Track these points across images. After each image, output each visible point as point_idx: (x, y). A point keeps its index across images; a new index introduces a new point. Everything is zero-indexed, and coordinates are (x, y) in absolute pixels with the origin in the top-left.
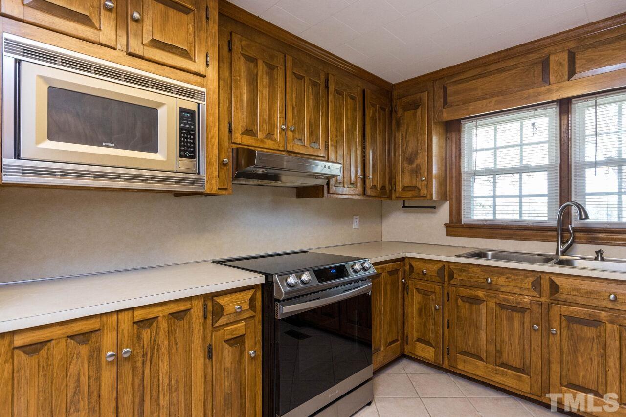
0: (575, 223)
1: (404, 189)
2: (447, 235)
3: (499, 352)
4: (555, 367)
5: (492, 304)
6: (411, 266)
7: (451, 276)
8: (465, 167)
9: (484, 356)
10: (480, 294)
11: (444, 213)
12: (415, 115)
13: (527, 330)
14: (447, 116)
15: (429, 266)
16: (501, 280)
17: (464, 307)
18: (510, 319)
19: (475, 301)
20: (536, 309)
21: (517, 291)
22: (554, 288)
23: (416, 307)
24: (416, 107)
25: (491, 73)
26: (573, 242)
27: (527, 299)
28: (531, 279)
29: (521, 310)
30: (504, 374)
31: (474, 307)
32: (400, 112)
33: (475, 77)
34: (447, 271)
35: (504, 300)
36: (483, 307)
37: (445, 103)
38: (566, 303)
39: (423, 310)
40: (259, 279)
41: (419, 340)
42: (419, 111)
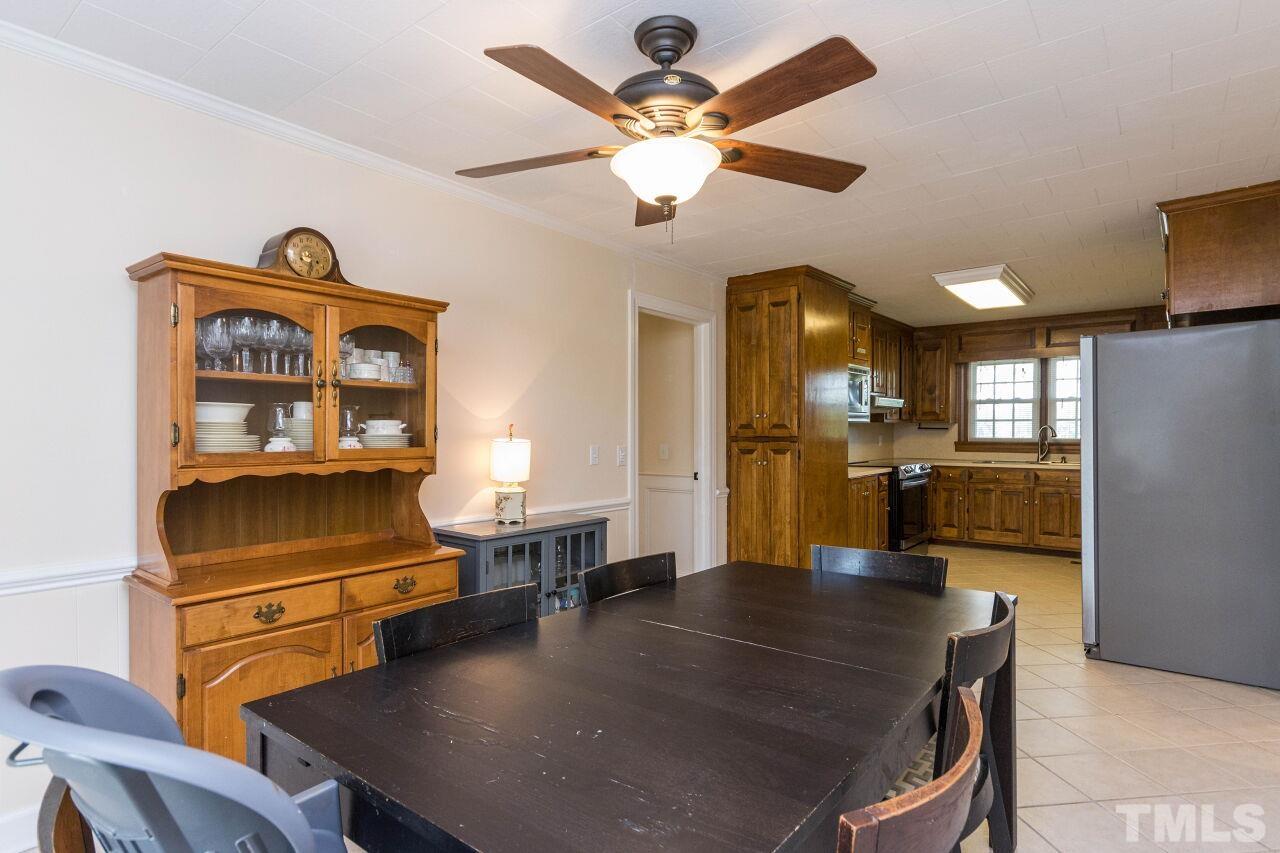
0: (1050, 439)
1: (924, 414)
2: (956, 450)
3: (1003, 522)
4: (1037, 524)
5: (999, 493)
6: (939, 473)
7: (970, 477)
8: (971, 398)
9: (993, 526)
10: (991, 486)
11: (953, 434)
12: (935, 355)
13: (1021, 503)
14: (961, 359)
15: (953, 471)
16: (1005, 476)
17: (980, 497)
18: (1011, 500)
19: (988, 491)
20: (1026, 491)
21: (1015, 482)
22: (1037, 477)
23: (943, 501)
24: (936, 349)
25: (996, 333)
26: (1049, 452)
27: (1021, 486)
28: (1023, 474)
29: (1017, 493)
30: (1006, 536)
31: (987, 496)
32: (921, 351)
33: (983, 334)
34: (970, 473)
35: (1008, 489)
36: (994, 493)
37: (960, 349)
38: (1043, 485)
39: (949, 504)
41: (945, 525)
42: (938, 352)
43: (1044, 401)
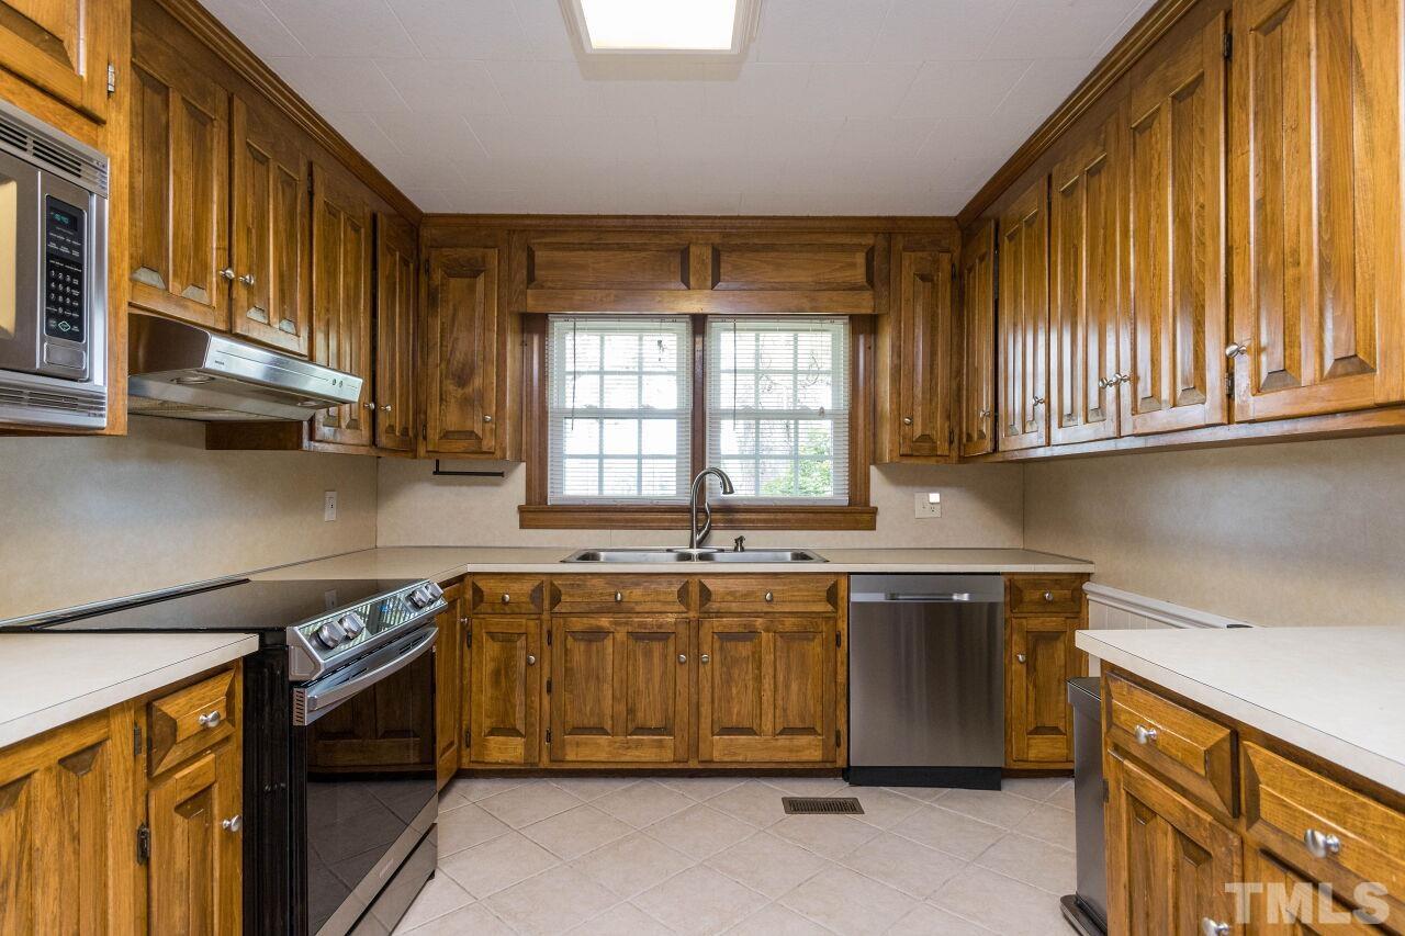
0: (710, 500)
1: (446, 435)
2: (522, 526)
3: (631, 711)
4: (705, 710)
5: (621, 635)
6: (477, 591)
7: (556, 599)
8: (553, 403)
9: (608, 727)
10: (605, 622)
11: (515, 488)
12: (472, 289)
13: (670, 664)
14: (533, 304)
15: (516, 586)
16: (637, 593)
17: (578, 650)
18: (648, 654)
19: (596, 635)
20: (682, 630)
21: (658, 607)
22: (706, 594)
23: (488, 668)
24: (475, 275)
25: (607, 247)
26: (710, 528)
27: (671, 619)
28: (675, 589)
29: (661, 636)
30: (639, 744)
31: (594, 646)
32: (438, 276)
33: (581, 247)
34: (549, 591)
35: (641, 625)
36: (608, 643)
37: (531, 278)
38: (719, 614)
39: (502, 672)
40: (248, 644)
41: (494, 731)
42: (481, 280)
43: (699, 414)
